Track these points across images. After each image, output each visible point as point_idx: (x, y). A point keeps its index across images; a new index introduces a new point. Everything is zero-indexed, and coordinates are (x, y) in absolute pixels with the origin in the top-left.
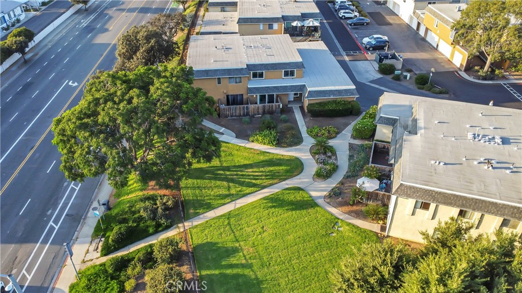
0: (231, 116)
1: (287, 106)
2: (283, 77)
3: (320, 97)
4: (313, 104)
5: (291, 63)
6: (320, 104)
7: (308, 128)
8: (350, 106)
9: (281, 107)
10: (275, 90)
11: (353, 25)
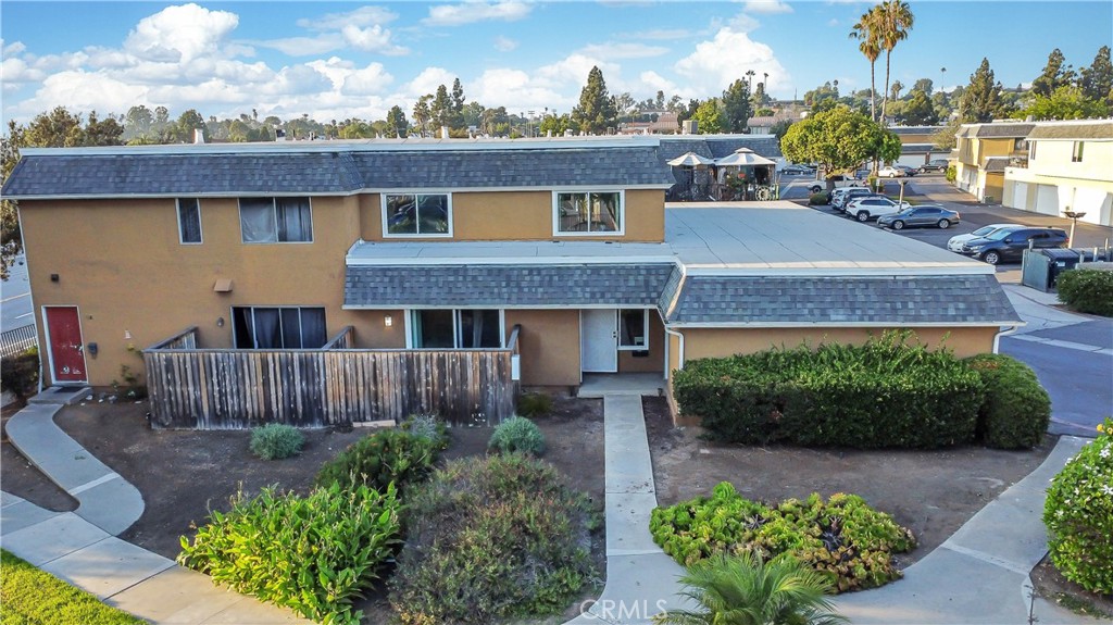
0: (219, 416)
1: (572, 390)
2: (556, 233)
3: (762, 314)
6: (764, 363)
7: (665, 502)
9: (516, 376)
10: (499, 286)
11: (899, 225)
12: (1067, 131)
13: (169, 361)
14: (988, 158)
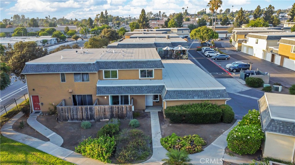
0: (72, 119)
1: (144, 110)
2: (140, 78)
4: (173, 107)
5: (148, 61)
6: (181, 107)
7: (163, 136)
8: (220, 110)
9: (133, 110)
10: (129, 90)
11: (216, 59)
12: (255, 36)
13: (62, 109)
14: (238, 39)
